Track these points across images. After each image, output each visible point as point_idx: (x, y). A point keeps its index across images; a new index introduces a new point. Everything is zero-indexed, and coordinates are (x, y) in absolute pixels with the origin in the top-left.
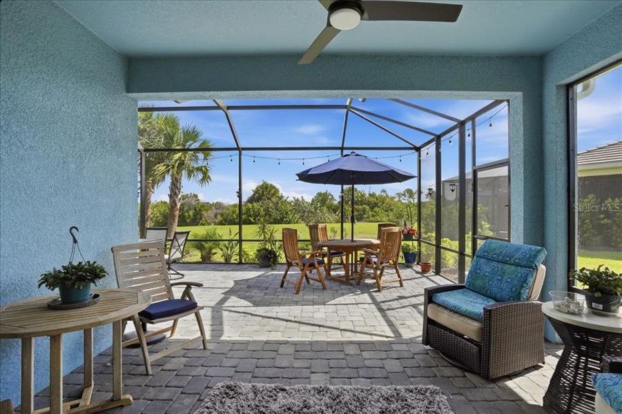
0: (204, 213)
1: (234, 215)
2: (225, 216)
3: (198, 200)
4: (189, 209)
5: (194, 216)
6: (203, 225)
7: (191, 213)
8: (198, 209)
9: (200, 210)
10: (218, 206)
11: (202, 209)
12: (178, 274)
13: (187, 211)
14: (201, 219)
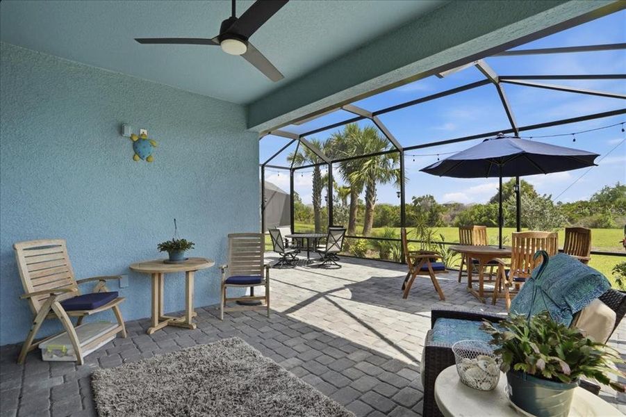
0: (440, 214)
1: (473, 217)
2: (462, 217)
3: (434, 201)
4: (426, 211)
5: (430, 217)
6: (439, 226)
7: (427, 214)
8: (434, 211)
9: (436, 211)
10: (457, 207)
11: (438, 210)
12: (336, 264)
13: (423, 213)
14: (437, 220)
